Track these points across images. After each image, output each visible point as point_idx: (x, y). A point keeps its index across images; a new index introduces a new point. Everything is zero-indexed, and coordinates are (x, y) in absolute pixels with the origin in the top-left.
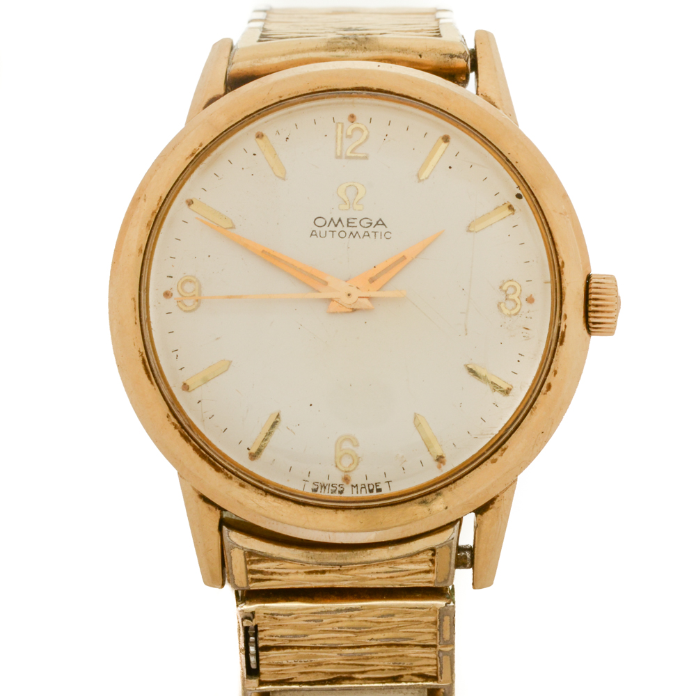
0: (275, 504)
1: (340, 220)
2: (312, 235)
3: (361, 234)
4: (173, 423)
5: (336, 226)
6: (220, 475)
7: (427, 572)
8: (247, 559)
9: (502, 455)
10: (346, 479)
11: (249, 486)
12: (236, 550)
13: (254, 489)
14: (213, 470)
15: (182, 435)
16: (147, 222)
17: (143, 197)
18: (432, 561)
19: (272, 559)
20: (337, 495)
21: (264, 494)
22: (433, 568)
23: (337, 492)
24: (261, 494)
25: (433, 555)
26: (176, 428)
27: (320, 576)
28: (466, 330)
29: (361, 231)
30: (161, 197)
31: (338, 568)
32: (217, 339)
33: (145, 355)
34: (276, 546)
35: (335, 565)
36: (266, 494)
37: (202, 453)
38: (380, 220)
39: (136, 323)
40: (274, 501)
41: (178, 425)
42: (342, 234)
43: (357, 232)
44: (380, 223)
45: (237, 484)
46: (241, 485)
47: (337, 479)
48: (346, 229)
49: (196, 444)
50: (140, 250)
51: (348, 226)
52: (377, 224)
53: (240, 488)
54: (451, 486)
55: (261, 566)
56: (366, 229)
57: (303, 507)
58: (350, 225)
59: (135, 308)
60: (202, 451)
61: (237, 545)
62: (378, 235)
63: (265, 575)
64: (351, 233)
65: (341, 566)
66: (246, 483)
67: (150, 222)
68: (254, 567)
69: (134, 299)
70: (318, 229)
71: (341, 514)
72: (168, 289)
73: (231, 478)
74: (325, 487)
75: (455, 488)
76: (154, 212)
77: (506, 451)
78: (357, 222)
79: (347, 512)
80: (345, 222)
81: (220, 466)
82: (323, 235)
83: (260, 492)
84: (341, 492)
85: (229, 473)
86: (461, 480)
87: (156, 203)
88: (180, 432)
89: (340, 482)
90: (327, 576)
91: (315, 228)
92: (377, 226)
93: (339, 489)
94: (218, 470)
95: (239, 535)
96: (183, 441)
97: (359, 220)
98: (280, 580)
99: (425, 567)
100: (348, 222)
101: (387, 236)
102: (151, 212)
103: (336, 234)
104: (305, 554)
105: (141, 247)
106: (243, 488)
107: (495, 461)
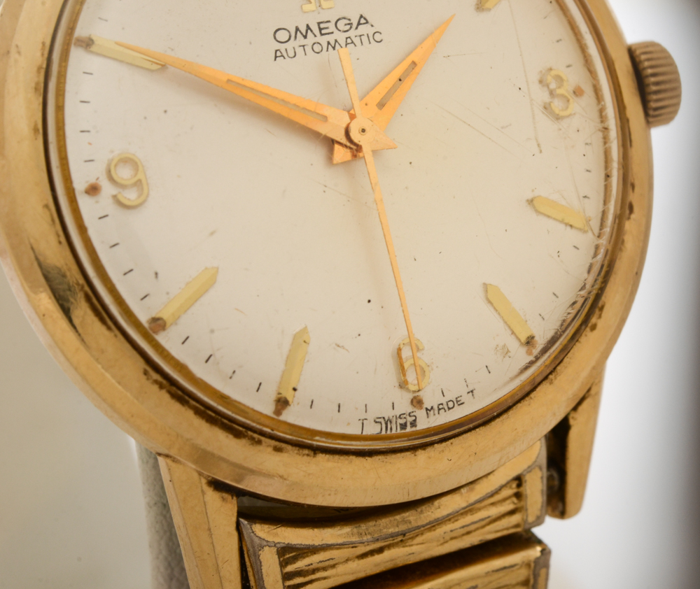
0: (330, 465)
1: (308, 27)
2: (276, 57)
3: (343, 43)
4: (156, 382)
5: (305, 37)
6: (244, 441)
7: (512, 512)
8: (281, 559)
9: (600, 317)
10: (417, 402)
11: (289, 447)
12: (266, 549)
13: (296, 450)
14: (231, 436)
15: (173, 396)
16: (33, 85)
17: (13, 50)
18: (518, 495)
19: (313, 550)
20: (409, 429)
21: (312, 453)
22: (519, 505)
23: (408, 424)
24: (308, 455)
25: (519, 485)
26: (161, 387)
27: (377, 558)
28: (539, 145)
29: (341, 37)
30: (44, 44)
31: (400, 538)
32: (212, 233)
33: (87, 288)
34: (316, 530)
35: (397, 535)
36: (315, 454)
37: (211, 416)
38: (361, 16)
39: (60, 243)
40: (328, 460)
41: (164, 382)
42: (317, 48)
43: (336, 41)
44: (363, 21)
45: (270, 450)
46: (277, 450)
47: (404, 406)
48: (320, 39)
49: (198, 405)
50: (36, 130)
51: (322, 34)
52: (359, 24)
53: (275, 453)
54: (551, 377)
55: (301, 564)
56: (347, 34)
57: (369, 459)
58: (323, 32)
59: (53, 220)
60: (210, 413)
61: (267, 541)
62: (365, 39)
63: (305, 576)
64: (329, 43)
65: (404, 535)
66: (283, 445)
67: (37, 84)
68: (290, 568)
69: (46, 206)
70: (282, 47)
71: (422, 455)
72: (93, 181)
73: (259, 442)
74: (391, 422)
75: (556, 378)
76: (39, 68)
77: (605, 310)
78: (332, 27)
79: (429, 449)
80: (316, 31)
81: (241, 429)
82: (292, 54)
83: (306, 451)
84: (413, 424)
85: (256, 436)
86: (562, 364)
87: (39, 54)
88: (169, 392)
89: (409, 409)
90: (387, 554)
91: (278, 46)
92: (360, 27)
93: (410, 419)
94: (238, 435)
95: (266, 527)
96: (176, 406)
97: (333, 23)
98: (325, 578)
99: (508, 506)
100: (320, 29)
101: (375, 38)
102: (35, 69)
103: (308, 49)
104: (355, 530)
105: (36, 125)
106: (279, 453)
107: (594, 328)
